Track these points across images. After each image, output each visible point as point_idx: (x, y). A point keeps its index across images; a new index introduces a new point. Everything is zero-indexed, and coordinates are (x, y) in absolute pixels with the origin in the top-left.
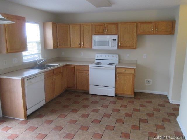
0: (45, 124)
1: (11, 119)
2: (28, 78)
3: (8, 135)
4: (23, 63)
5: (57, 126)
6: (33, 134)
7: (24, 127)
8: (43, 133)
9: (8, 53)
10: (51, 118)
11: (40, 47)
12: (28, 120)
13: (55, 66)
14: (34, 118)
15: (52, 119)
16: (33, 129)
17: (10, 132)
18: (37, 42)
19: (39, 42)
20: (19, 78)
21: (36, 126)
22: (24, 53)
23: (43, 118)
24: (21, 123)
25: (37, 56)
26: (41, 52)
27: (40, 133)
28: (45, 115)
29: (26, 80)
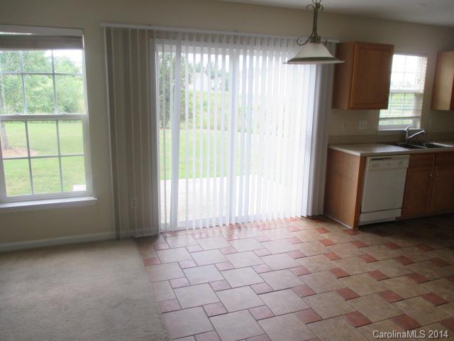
0: (383, 247)
1: (333, 222)
2: (374, 158)
3: (321, 239)
4: (377, 131)
5: (403, 257)
6: (356, 250)
7: (348, 237)
8: (374, 256)
9: (350, 108)
10: (400, 242)
11: (421, 105)
12: (359, 232)
13: (442, 147)
14: (369, 232)
15: (400, 245)
16: (360, 245)
17: (326, 236)
18: (417, 95)
19: (421, 94)
20: (358, 154)
21: (367, 243)
22: (383, 113)
23: (385, 238)
24: (347, 231)
25: (410, 122)
26: (420, 114)
27: (369, 253)
28: (391, 235)
29: (369, 159)
